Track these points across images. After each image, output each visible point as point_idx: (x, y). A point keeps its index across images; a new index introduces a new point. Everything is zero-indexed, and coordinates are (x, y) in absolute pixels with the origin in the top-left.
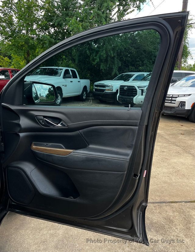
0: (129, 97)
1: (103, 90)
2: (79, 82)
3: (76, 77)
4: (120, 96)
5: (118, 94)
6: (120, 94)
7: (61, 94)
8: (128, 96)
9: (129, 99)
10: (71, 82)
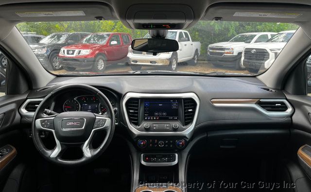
0: (259, 62)
1: (222, 54)
2: (192, 45)
3: (189, 40)
4: (246, 60)
5: (243, 58)
6: (245, 58)
7: (177, 59)
8: (257, 60)
9: (259, 63)
10: (185, 45)
